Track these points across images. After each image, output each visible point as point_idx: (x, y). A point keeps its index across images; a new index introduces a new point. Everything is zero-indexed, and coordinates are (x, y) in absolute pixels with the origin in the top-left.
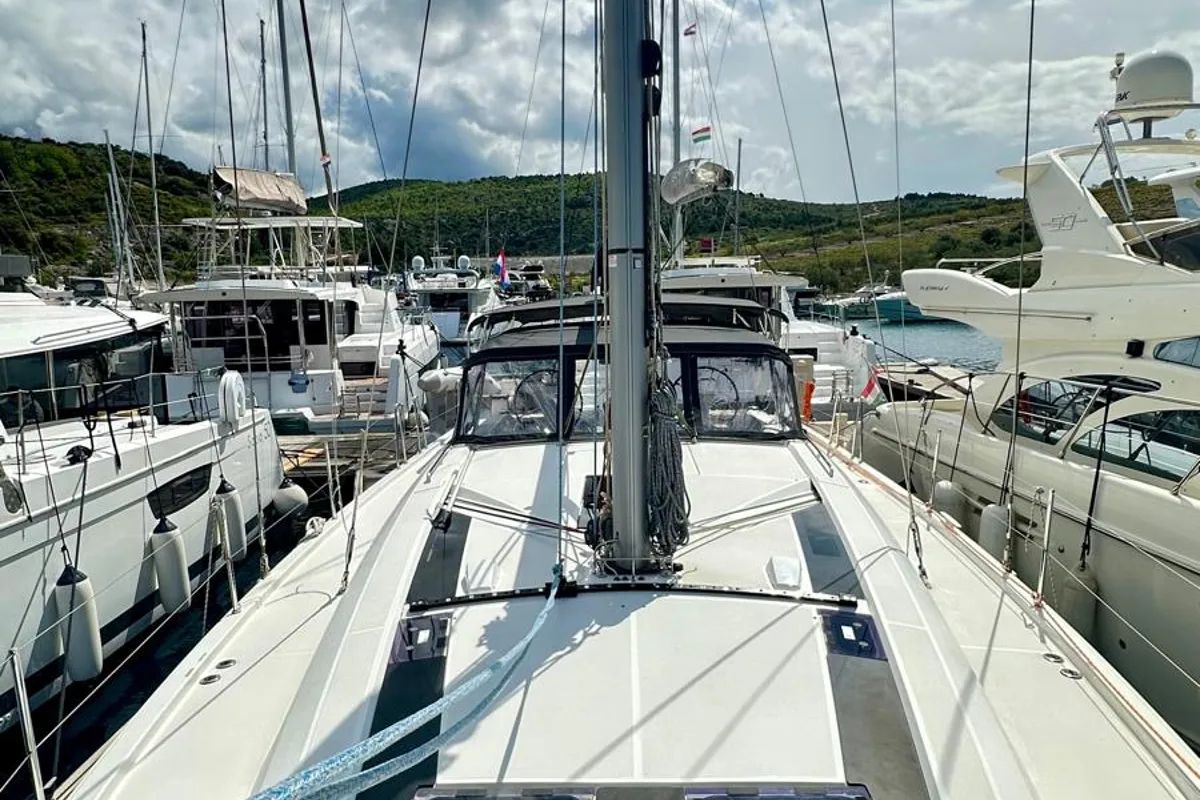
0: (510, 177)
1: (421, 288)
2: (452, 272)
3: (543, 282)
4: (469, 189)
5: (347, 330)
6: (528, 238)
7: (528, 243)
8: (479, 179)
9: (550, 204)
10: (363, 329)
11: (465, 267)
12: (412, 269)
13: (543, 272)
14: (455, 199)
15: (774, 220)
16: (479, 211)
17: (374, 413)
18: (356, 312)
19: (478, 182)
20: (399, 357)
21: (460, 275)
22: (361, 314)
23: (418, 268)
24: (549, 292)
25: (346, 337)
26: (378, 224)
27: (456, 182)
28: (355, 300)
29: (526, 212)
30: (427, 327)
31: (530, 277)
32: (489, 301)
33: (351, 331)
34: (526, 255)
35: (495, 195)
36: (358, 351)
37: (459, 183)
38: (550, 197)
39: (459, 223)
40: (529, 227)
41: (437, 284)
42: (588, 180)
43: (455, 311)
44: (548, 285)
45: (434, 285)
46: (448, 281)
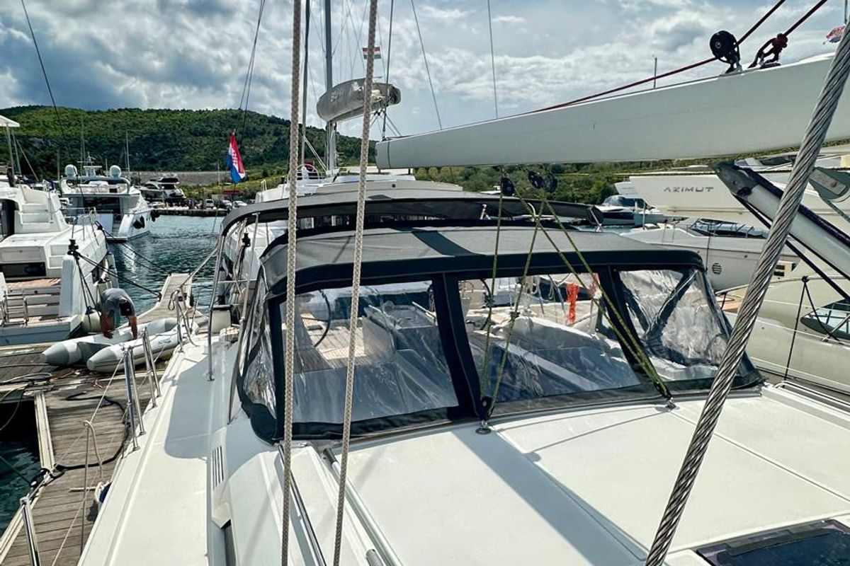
0: (143, 110)
1: (75, 193)
2: (103, 180)
3: (178, 191)
4: (107, 116)
5: (6, 229)
6: (160, 158)
7: (160, 161)
8: (116, 109)
9: (178, 132)
10: (24, 228)
11: (116, 176)
12: (65, 176)
13: (178, 183)
14: (95, 124)
15: (348, 151)
16: (117, 135)
17: (45, 317)
18: (16, 211)
19: (115, 112)
20: (72, 258)
21: (110, 182)
22: (21, 214)
23: (71, 175)
24: (184, 199)
25: (6, 237)
26: (24, 141)
27: (96, 111)
28: (13, 199)
29: (157, 137)
30: (95, 227)
31: (167, 187)
32: (139, 205)
33: (11, 231)
34: (159, 170)
35: (130, 123)
36: (21, 251)
37: (99, 112)
38: (177, 126)
39: (100, 143)
40: (161, 150)
41: (90, 190)
42: (208, 115)
43: (109, 213)
44: (183, 193)
45: (88, 190)
46: (99, 187)
